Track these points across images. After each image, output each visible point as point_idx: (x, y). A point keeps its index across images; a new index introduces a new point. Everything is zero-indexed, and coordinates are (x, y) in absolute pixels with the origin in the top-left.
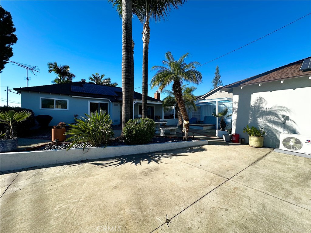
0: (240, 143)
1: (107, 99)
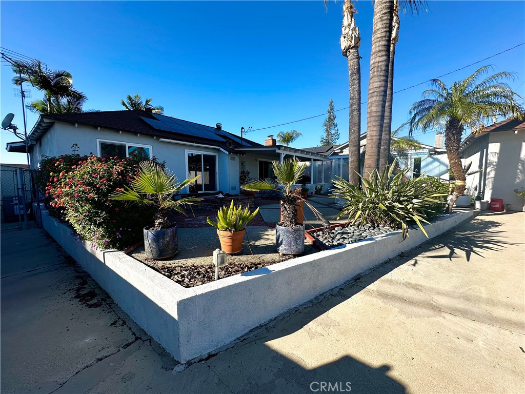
0: (505, 211)
1: (214, 147)
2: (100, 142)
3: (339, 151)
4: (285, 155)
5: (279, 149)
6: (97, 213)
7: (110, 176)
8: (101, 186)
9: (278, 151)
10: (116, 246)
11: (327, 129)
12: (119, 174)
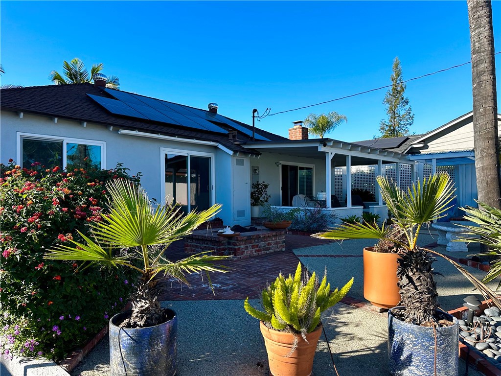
2: (21, 137)
3: (421, 145)
4: (333, 155)
5: (325, 145)
6: (17, 286)
7: (45, 209)
8: (28, 229)
9: (322, 149)
10: (49, 352)
11: (391, 108)
12: (63, 203)
